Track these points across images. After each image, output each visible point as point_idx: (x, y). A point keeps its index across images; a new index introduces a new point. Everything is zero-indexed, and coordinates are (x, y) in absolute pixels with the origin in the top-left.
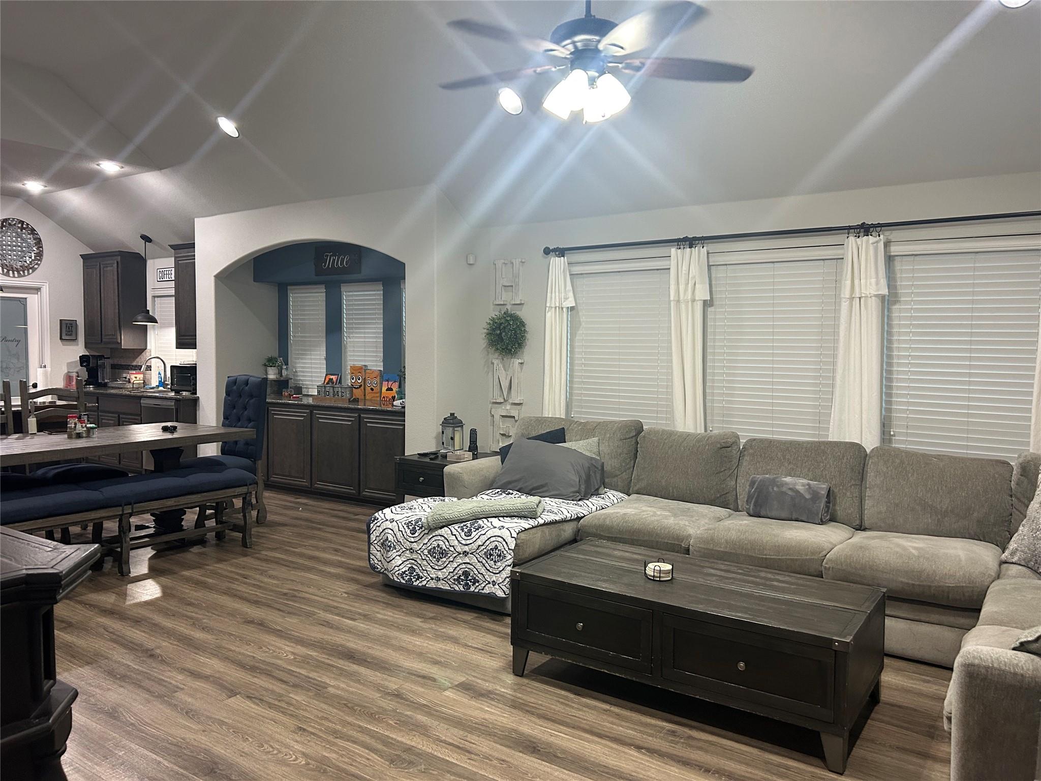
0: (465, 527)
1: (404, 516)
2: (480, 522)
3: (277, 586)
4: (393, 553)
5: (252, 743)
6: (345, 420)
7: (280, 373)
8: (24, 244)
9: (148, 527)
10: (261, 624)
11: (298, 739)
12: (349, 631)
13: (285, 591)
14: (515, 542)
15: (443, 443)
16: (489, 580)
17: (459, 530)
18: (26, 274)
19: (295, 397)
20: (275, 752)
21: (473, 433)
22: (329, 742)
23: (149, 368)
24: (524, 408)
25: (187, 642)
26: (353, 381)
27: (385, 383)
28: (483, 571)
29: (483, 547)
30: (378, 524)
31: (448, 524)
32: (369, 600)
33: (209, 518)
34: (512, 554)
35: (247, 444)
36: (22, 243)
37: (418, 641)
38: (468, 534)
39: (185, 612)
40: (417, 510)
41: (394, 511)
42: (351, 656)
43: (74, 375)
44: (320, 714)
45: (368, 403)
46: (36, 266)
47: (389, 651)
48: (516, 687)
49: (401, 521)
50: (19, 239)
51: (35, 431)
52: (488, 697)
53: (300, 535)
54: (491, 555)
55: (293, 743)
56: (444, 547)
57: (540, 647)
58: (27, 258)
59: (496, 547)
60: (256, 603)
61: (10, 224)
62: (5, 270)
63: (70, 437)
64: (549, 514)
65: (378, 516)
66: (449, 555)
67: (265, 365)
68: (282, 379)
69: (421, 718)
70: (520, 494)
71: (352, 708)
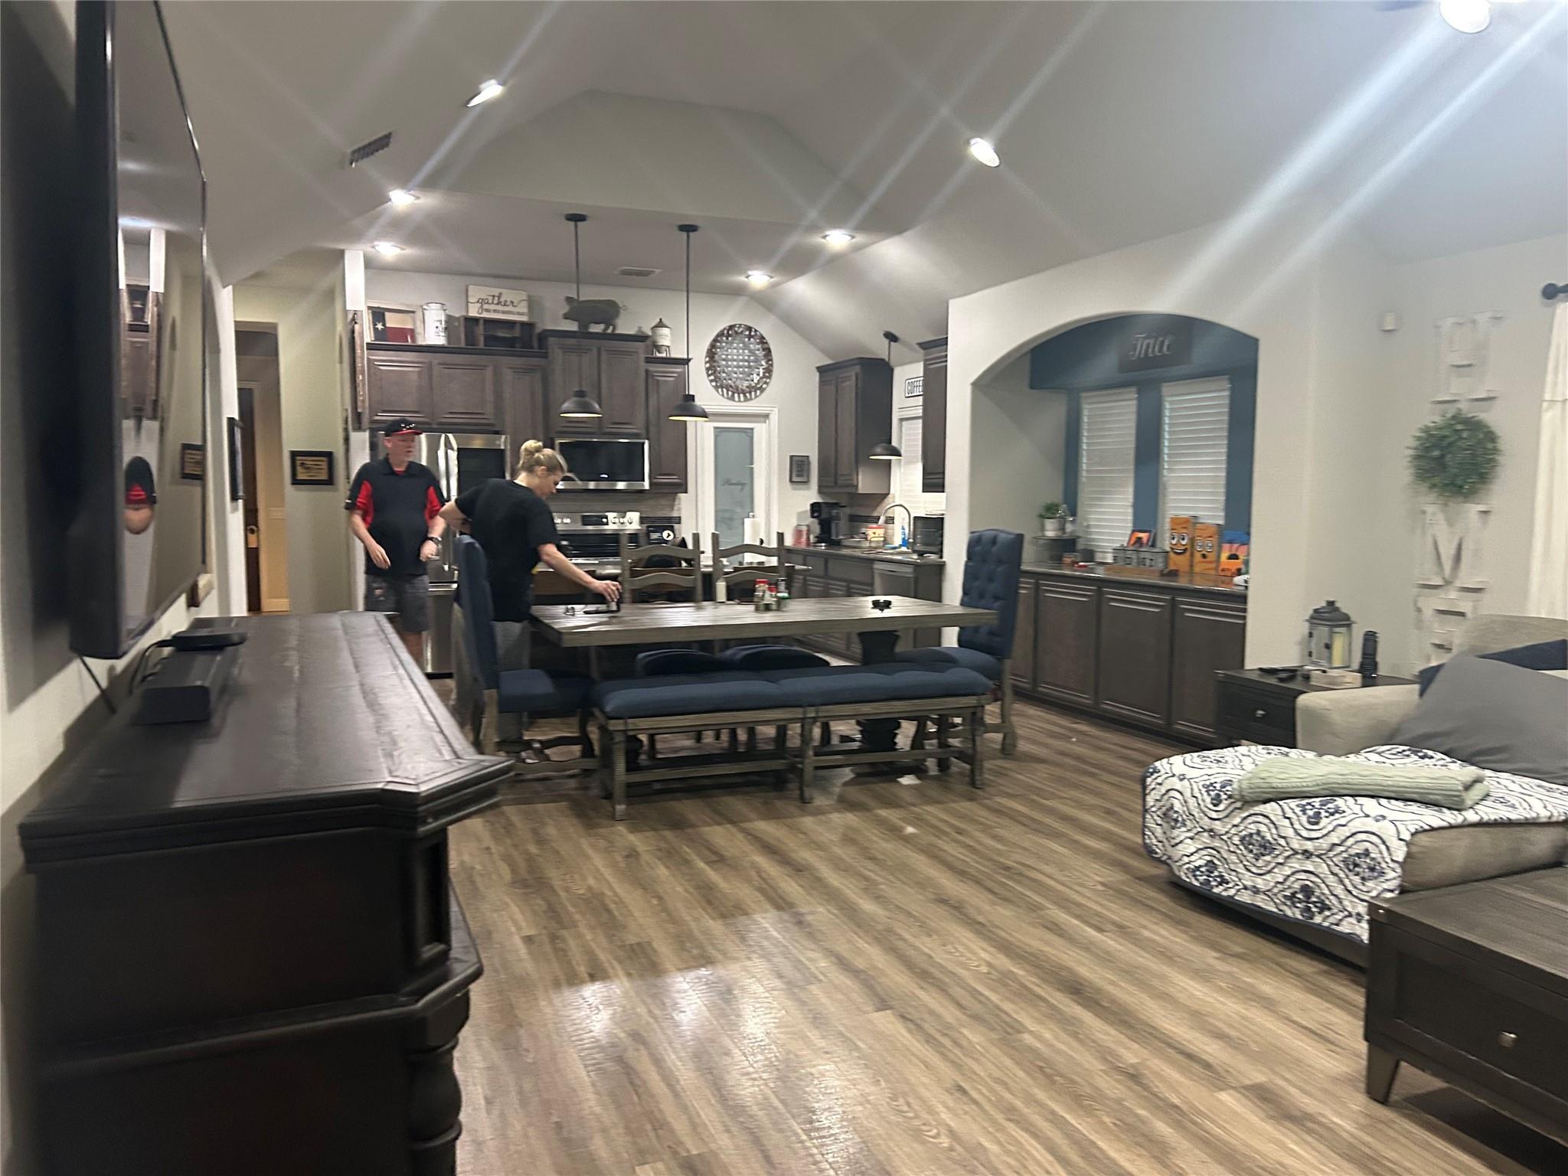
0: (1309, 807)
1: (1203, 772)
2: (1340, 802)
3: (999, 853)
4: (1180, 833)
5: (883, 1089)
6: (1150, 606)
7: (1062, 529)
8: (752, 358)
9: (854, 740)
10: (956, 908)
11: (951, 1103)
12: (1087, 947)
13: (1010, 863)
14: (1405, 849)
15: (1310, 654)
16: (1350, 909)
17: (1297, 810)
18: (753, 396)
19: (1081, 566)
20: (911, 1115)
21: (1370, 639)
22: (993, 1122)
23: (890, 520)
24: (1486, 598)
25: (850, 912)
26: (1174, 542)
27: (1226, 546)
28: (1339, 890)
29: (1342, 848)
30: (1159, 780)
31: (1278, 796)
32: (1137, 902)
33: (929, 736)
34: (1399, 870)
35: (991, 633)
36: (749, 356)
37: (1200, 991)
38: (1315, 820)
39: (862, 869)
40: (1230, 765)
41: (1188, 762)
42: (1077, 989)
43: (804, 529)
44: (997, 1074)
45: (1197, 578)
46: (764, 386)
47: (1144, 996)
48: (1362, 1121)
49: (1196, 780)
50: (746, 351)
51: (724, 600)
52: (1303, 1125)
53: (1060, 780)
54: (1356, 865)
55: (940, 1108)
56: (1269, 837)
57: (1425, 1061)
58: (755, 375)
59: (1367, 853)
60: (961, 873)
61: (736, 332)
62: (730, 393)
63: (757, 610)
64: (1499, 806)
65: (1160, 767)
66: (1277, 852)
67: (1042, 517)
68: (1066, 536)
69: (1162, 1128)
70: (1448, 759)
71: (1049, 1077)
